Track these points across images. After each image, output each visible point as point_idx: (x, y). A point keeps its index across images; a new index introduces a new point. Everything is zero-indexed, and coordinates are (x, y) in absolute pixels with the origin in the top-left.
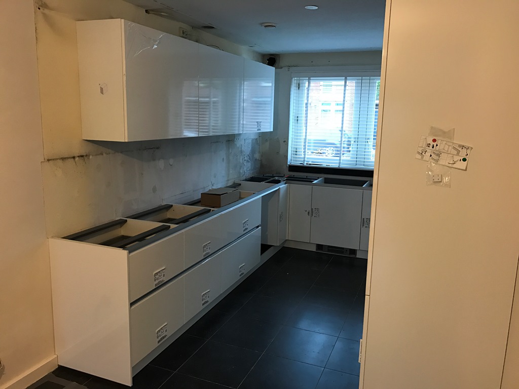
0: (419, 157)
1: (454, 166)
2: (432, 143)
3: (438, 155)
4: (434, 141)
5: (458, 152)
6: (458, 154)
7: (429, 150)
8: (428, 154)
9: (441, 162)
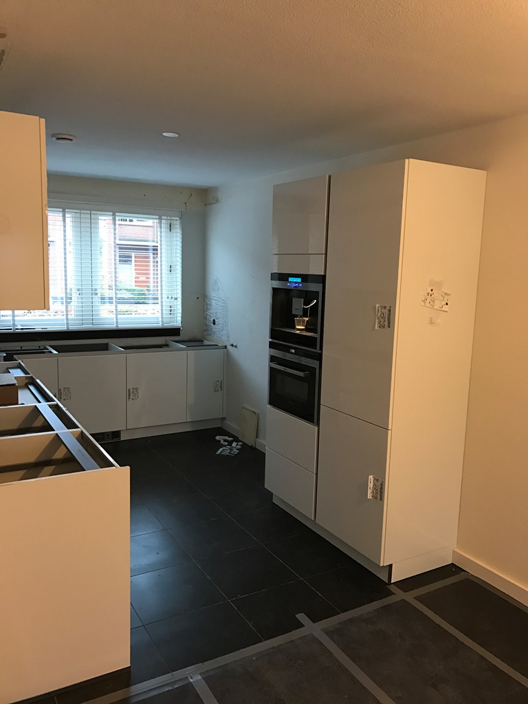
0: (423, 304)
1: (443, 309)
2: (431, 292)
3: (433, 302)
4: (432, 290)
5: (444, 297)
6: (443, 301)
7: (429, 298)
8: (428, 301)
9: (435, 307)
